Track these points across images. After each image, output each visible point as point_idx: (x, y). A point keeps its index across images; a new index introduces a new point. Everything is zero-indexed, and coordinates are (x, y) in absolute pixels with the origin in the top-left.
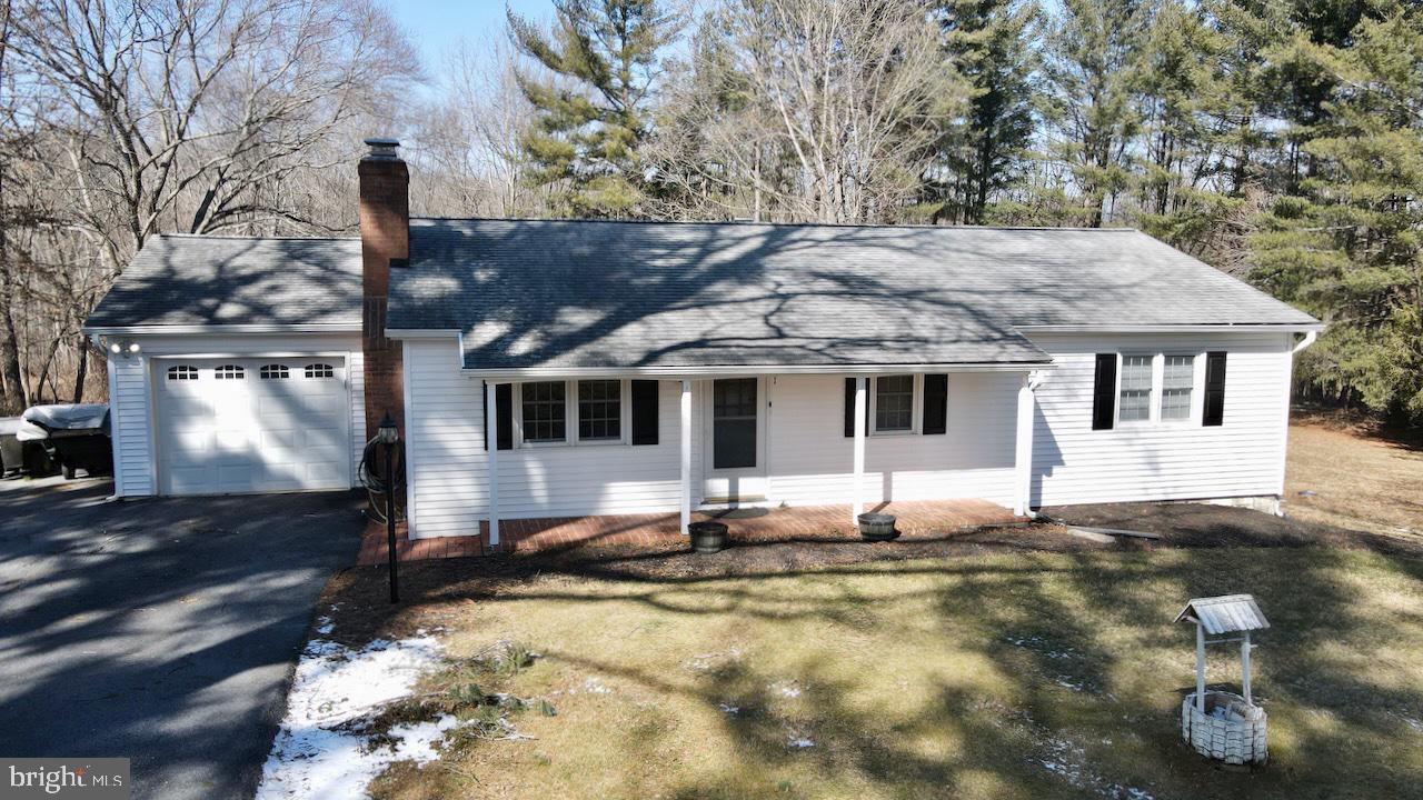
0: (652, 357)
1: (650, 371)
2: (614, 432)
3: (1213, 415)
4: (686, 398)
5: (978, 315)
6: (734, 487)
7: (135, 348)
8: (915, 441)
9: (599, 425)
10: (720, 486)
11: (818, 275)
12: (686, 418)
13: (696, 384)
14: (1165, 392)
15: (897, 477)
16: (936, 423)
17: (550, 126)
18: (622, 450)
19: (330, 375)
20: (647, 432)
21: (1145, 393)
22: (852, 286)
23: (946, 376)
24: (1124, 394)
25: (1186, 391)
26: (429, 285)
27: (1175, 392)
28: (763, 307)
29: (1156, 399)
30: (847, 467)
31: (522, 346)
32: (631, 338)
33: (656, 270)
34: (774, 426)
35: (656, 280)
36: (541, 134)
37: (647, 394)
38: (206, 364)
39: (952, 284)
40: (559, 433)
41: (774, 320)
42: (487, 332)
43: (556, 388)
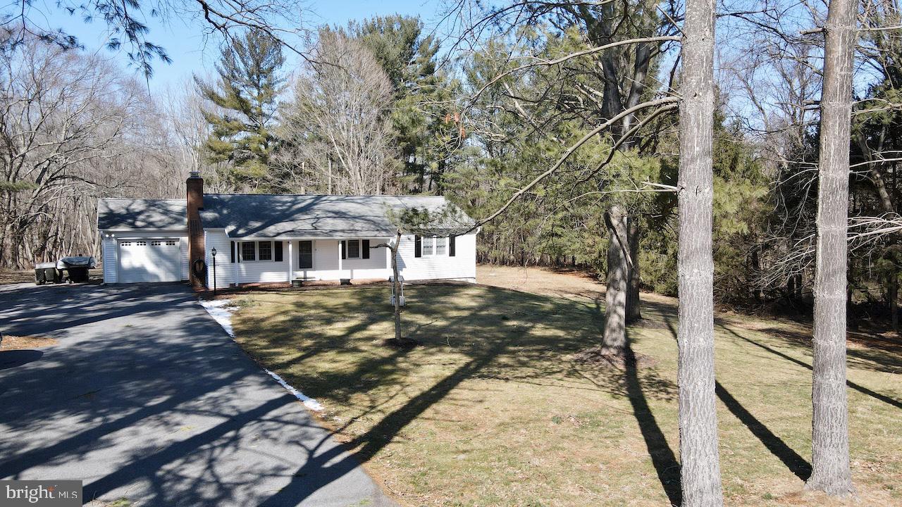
0: (279, 234)
1: (278, 238)
2: (270, 258)
3: (452, 253)
4: (290, 246)
5: (374, 223)
6: (305, 274)
7: (113, 235)
8: (360, 260)
9: (265, 256)
10: (301, 274)
11: (329, 212)
12: (290, 252)
13: (293, 242)
14: (437, 247)
15: (355, 271)
16: (366, 256)
17: (219, 134)
18: (272, 263)
19: (174, 244)
20: (279, 258)
21: (431, 247)
22: (340, 215)
23: (368, 241)
24: (424, 247)
25: (444, 246)
26: (209, 215)
27: (441, 247)
28: (312, 221)
29: (434, 249)
30: (337, 268)
31: (241, 231)
32: (272, 230)
33: (278, 211)
34: (317, 255)
35: (277, 213)
36: (214, 138)
37: (279, 245)
38: (134, 241)
39: (371, 214)
40: (253, 258)
41: (314, 225)
42: (231, 228)
43: (252, 244)
